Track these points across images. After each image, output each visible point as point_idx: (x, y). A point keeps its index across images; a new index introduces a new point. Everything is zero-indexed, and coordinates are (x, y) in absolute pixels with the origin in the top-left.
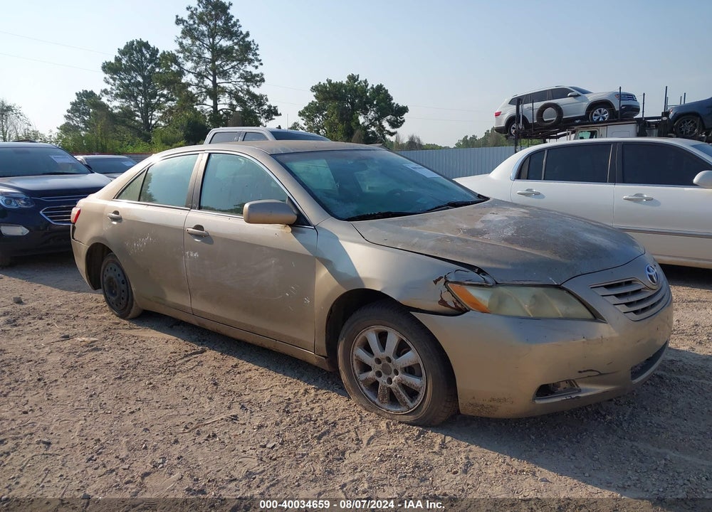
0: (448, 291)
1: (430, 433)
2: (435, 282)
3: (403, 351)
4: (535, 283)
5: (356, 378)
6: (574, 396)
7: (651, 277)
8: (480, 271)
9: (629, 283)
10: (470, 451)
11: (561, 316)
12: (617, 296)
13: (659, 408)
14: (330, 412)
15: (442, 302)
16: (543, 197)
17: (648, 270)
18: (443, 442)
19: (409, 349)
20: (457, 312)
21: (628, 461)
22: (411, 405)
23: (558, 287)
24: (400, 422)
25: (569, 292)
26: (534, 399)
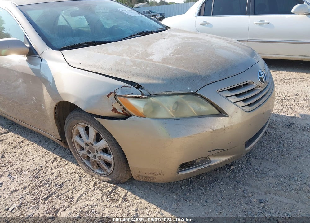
0: (117, 102)
1: (120, 189)
2: (108, 96)
3: (100, 139)
4: (177, 92)
5: (78, 154)
6: (206, 166)
7: (261, 79)
8: (139, 86)
9: (246, 85)
10: (141, 203)
11: (196, 115)
12: (236, 95)
13: (264, 156)
14: (63, 175)
15: (114, 110)
16: (212, 26)
17: (260, 74)
18: (126, 196)
19: (102, 139)
20: (125, 116)
21: (240, 204)
22: (109, 171)
23: (194, 94)
24: (103, 181)
25: (202, 97)
26: (178, 172)
